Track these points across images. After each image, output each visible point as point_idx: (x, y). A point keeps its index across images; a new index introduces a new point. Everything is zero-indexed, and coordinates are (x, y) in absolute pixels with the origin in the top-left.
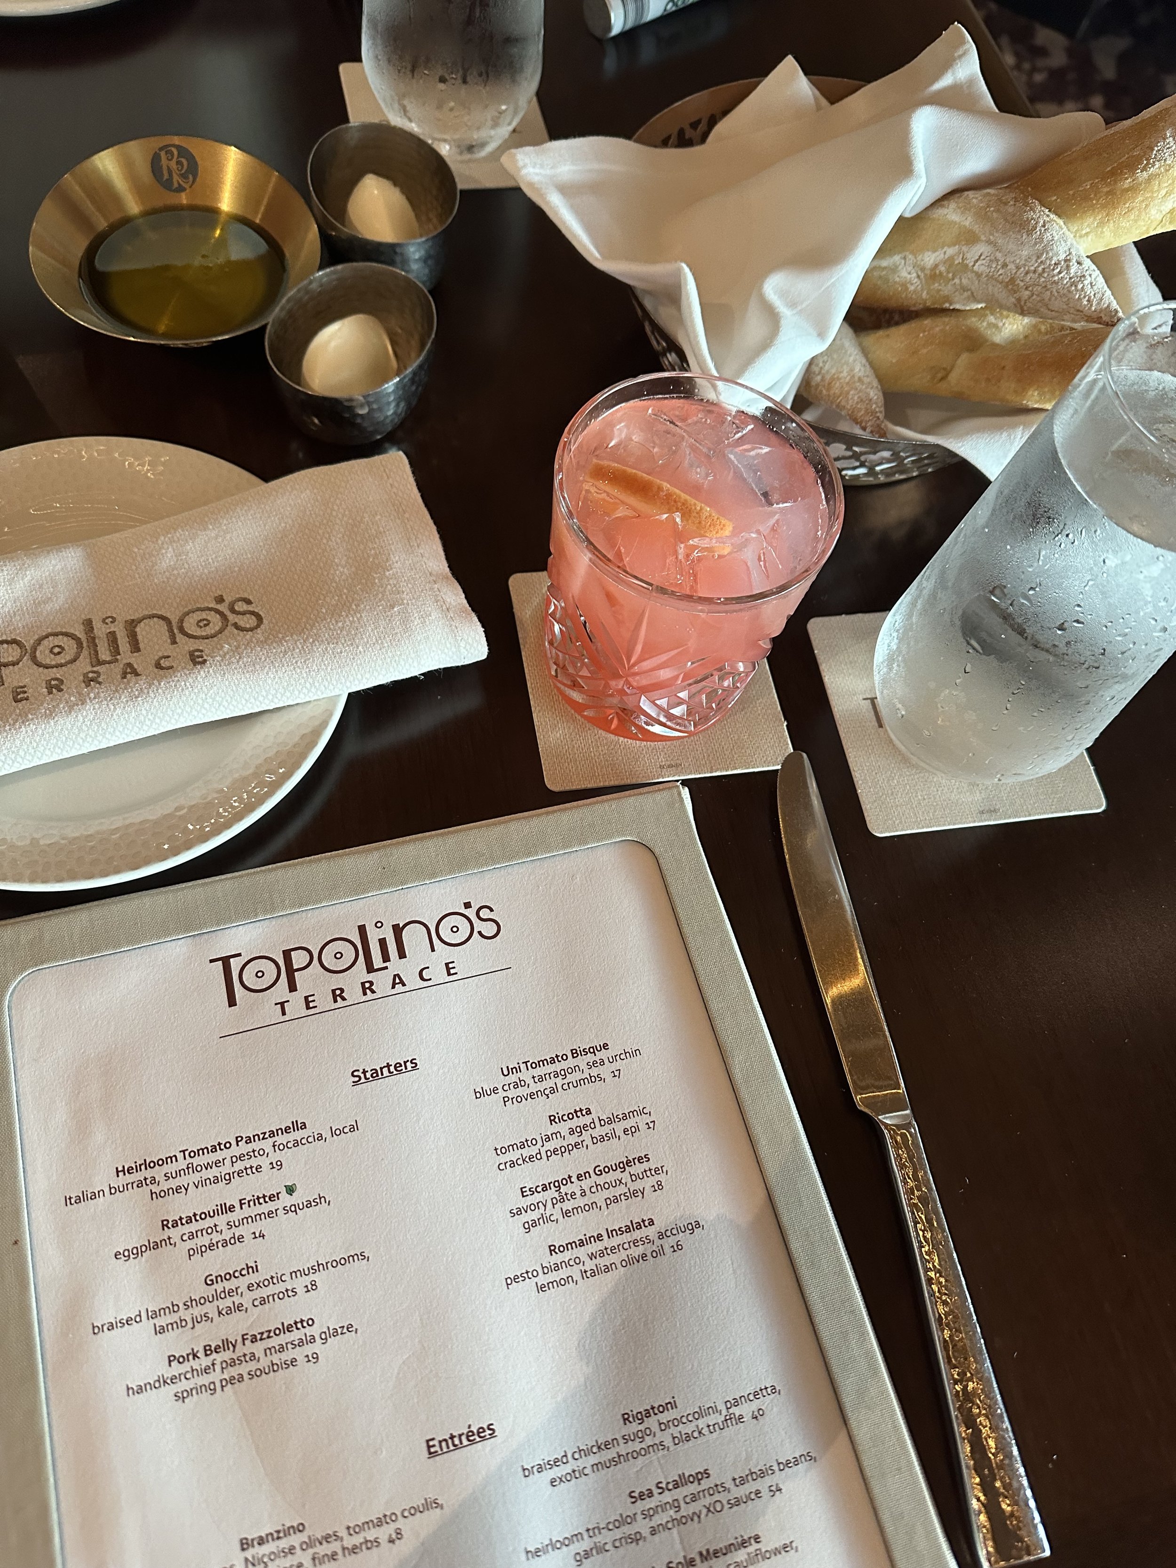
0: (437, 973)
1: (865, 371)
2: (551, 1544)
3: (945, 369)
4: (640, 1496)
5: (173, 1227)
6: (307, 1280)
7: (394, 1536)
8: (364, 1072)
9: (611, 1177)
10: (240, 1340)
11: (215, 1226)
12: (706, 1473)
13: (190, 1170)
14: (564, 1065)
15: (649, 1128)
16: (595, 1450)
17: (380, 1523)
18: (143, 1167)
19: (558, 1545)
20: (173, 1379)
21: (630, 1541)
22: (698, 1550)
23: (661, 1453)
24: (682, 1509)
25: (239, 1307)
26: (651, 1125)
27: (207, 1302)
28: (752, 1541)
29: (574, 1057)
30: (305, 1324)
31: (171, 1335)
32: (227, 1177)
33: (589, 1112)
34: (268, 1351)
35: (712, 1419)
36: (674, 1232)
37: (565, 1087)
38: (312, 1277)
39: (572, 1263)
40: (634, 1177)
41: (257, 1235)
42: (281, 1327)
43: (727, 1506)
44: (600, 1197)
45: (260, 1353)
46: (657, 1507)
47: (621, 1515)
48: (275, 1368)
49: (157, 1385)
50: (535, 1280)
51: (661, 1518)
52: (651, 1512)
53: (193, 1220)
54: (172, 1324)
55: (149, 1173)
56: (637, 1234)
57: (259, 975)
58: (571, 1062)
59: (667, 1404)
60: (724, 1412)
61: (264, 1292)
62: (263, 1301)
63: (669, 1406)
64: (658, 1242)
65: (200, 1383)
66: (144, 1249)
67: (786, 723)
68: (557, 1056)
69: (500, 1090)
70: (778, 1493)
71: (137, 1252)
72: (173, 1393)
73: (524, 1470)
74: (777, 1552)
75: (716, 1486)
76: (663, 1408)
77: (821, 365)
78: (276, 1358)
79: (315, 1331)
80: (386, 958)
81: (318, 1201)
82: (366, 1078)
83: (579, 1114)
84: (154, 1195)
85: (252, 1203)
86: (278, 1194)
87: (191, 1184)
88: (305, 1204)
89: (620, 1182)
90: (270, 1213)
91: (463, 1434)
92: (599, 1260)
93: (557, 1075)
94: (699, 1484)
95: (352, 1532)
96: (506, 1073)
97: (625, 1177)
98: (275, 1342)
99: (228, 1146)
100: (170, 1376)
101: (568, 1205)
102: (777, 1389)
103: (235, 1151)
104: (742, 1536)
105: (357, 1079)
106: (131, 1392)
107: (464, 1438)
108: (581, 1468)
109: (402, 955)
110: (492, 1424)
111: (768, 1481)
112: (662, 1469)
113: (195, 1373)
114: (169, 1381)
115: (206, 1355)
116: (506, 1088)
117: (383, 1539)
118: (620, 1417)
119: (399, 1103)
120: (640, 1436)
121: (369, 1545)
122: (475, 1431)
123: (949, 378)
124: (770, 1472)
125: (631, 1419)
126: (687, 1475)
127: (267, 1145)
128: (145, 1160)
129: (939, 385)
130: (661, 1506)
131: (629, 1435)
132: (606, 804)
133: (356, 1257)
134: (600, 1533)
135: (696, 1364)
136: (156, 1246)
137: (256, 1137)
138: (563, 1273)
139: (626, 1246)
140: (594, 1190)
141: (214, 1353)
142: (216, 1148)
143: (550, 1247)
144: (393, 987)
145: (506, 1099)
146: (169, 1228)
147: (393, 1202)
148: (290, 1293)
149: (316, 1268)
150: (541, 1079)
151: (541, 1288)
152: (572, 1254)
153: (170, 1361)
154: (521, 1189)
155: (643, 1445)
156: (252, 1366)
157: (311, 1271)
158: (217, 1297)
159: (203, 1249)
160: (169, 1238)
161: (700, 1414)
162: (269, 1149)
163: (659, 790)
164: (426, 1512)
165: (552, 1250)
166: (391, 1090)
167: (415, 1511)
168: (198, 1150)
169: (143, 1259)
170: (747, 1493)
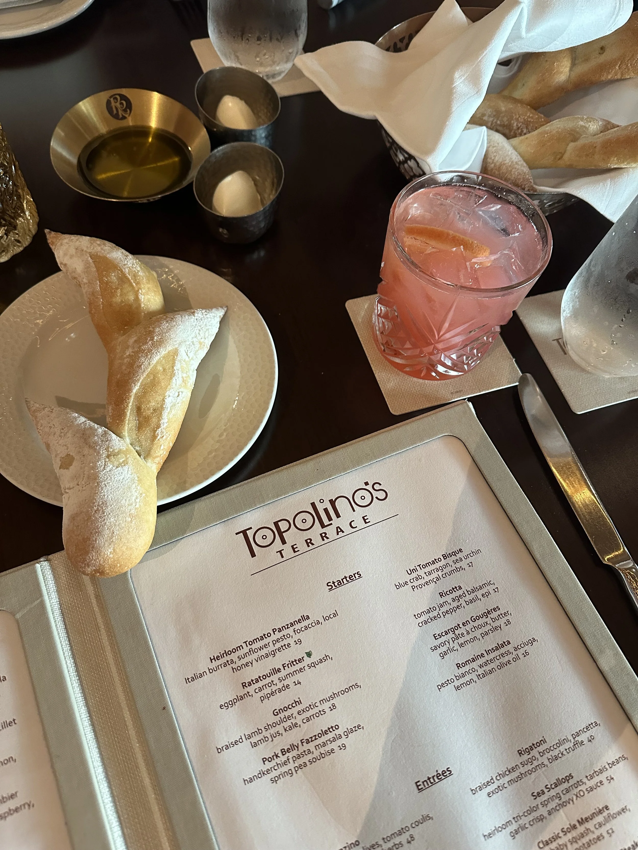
0: (359, 523)
1: (518, 159)
2: (496, 829)
3: (561, 153)
4: (538, 795)
5: (249, 686)
6: (329, 704)
7: (410, 839)
8: (334, 583)
9: (481, 621)
10: (300, 743)
11: (272, 681)
12: (571, 776)
13: (251, 652)
14: (441, 564)
15: (496, 592)
16: (507, 773)
17: (400, 833)
18: (225, 655)
19: (500, 829)
20: (268, 771)
21: (538, 820)
22: (576, 819)
23: (544, 769)
24: (562, 799)
25: (296, 725)
26: (496, 590)
27: (277, 725)
28: (605, 810)
29: (445, 559)
30: (334, 729)
31: (261, 746)
32: (273, 653)
33: (460, 588)
34: (317, 747)
35: (567, 746)
36: (522, 646)
37: (444, 576)
38: (332, 702)
39: (471, 671)
40: (494, 620)
41: (297, 683)
42: (321, 732)
43: (586, 793)
44: (478, 633)
45: (313, 749)
46: (548, 799)
47: (530, 807)
48: (323, 755)
49: (260, 776)
50: (453, 684)
51: (552, 805)
52: (546, 803)
53: (259, 680)
54: (260, 740)
55: (228, 658)
56: (502, 650)
57: (264, 537)
58: (443, 562)
59: (541, 741)
60: (573, 741)
61: (308, 714)
62: (308, 720)
63: (542, 742)
64: (515, 653)
65: (283, 772)
66: (235, 701)
67: (514, 360)
68: (435, 560)
69: (409, 583)
70: (612, 780)
71: (232, 703)
72: (269, 780)
73: (472, 790)
74: (619, 813)
75: (578, 782)
76: (539, 744)
77: (493, 158)
78: (322, 750)
79: (340, 731)
80: (330, 519)
81: (325, 658)
82: (335, 586)
83: (455, 590)
84: (234, 670)
85: (289, 665)
86: (303, 658)
87: (254, 660)
88: (319, 661)
89: (487, 623)
90: (301, 669)
91: (434, 776)
92: (485, 668)
93: (438, 570)
94: (568, 782)
95: (386, 841)
96: (410, 573)
97: (489, 620)
98: (320, 741)
99: (269, 635)
100: (266, 770)
101: (461, 640)
102: (598, 723)
103: (274, 637)
104: (598, 808)
105: (330, 587)
106: (246, 782)
107: (435, 778)
108: (502, 784)
109: (338, 516)
110: (449, 768)
111: (605, 775)
112: (546, 777)
113: (279, 766)
114: (266, 773)
115: (283, 755)
116: (412, 581)
117: (404, 842)
118: (517, 752)
119: (356, 598)
120: (530, 761)
121: (397, 846)
122: (441, 773)
123: (564, 158)
124: (605, 770)
125: (523, 753)
126: (560, 779)
127: (290, 631)
128: (225, 651)
129: (559, 161)
130: (550, 798)
131: (524, 762)
132: (430, 418)
133: (353, 687)
134: (521, 819)
135: (551, 716)
136: (242, 698)
137: (284, 628)
138: (467, 678)
139: (498, 658)
140: (473, 630)
141: (287, 753)
142: (263, 638)
143: (457, 664)
144: (338, 534)
145: (413, 587)
146: (247, 687)
147: (366, 653)
148: (322, 713)
149: (333, 696)
150: (430, 573)
151: (457, 688)
152: (470, 667)
153: (264, 761)
154: (434, 635)
155: (533, 766)
156: (310, 757)
157: (331, 699)
158: (282, 721)
159: (269, 695)
160: (248, 693)
161: (560, 744)
162: (292, 633)
163: (455, 406)
164: (424, 823)
165: (458, 666)
166: (350, 590)
167: (418, 823)
168: (253, 640)
169: (236, 706)
170: (596, 783)
